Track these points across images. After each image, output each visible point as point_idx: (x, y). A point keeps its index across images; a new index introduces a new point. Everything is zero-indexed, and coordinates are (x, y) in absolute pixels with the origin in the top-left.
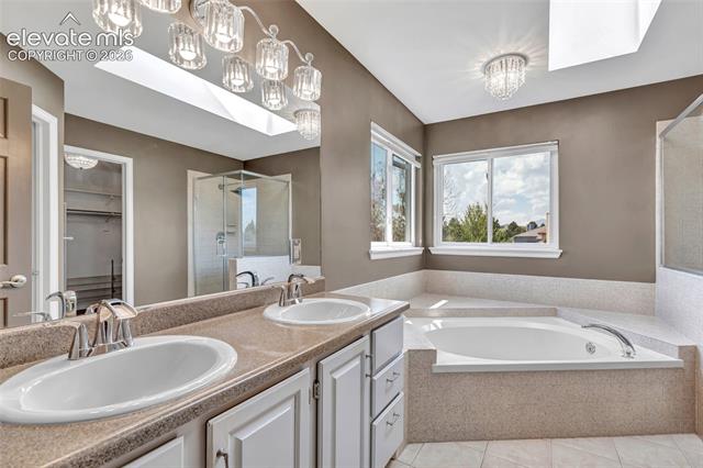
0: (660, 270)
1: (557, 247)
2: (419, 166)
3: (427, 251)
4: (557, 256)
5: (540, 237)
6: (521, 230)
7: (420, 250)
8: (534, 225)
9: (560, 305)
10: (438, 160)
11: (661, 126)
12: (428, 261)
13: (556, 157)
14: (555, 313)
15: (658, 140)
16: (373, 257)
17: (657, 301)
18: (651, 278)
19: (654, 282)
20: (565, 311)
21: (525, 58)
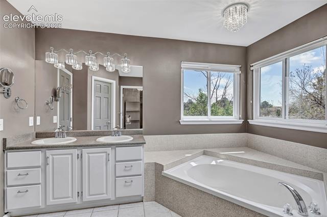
2: (240, 72)
3: (246, 122)
12: (246, 128)
16: (182, 123)
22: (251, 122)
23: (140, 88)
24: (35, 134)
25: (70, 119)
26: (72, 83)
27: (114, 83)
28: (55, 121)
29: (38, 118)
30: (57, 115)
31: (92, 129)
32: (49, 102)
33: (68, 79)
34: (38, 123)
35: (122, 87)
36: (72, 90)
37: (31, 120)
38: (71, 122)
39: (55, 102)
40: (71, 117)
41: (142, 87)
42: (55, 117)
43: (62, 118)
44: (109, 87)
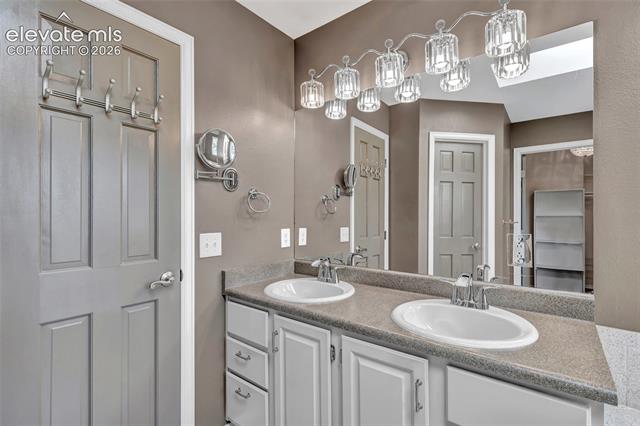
23: (582, 148)
24: (292, 265)
25: (382, 234)
26: (387, 157)
27: (491, 141)
28: (344, 238)
29: (303, 232)
30: (348, 225)
31: (431, 272)
32: (331, 197)
33: (378, 148)
34: (302, 241)
35: (518, 152)
36: (387, 170)
37: (286, 236)
38: (386, 242)
39: (345, 198)
40: (387, 229)
41: (591, 142)
42: (344, 231)
43: (362, 232)
44: (477, 155)
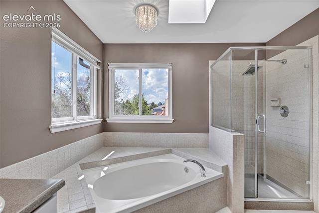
0: (211, 127)
1: (171, 117)
2: (99, 68)
3: (104, 121)
4: (172, 122)
5: (163, 109)
6: (156, 106)
7: (100, 121)
8: (161, 104)
9: (172, 147)
10: (111, 67)
11: (211, 62)
13: (171, 71)
14: (170, 152)
15: (210, 69)
16: (53, 131)
17: (209, 141)
18: (207, 131)
19: (208, 133)
20: (174, 150)
21: (157, 10)
22: (108, 120)
